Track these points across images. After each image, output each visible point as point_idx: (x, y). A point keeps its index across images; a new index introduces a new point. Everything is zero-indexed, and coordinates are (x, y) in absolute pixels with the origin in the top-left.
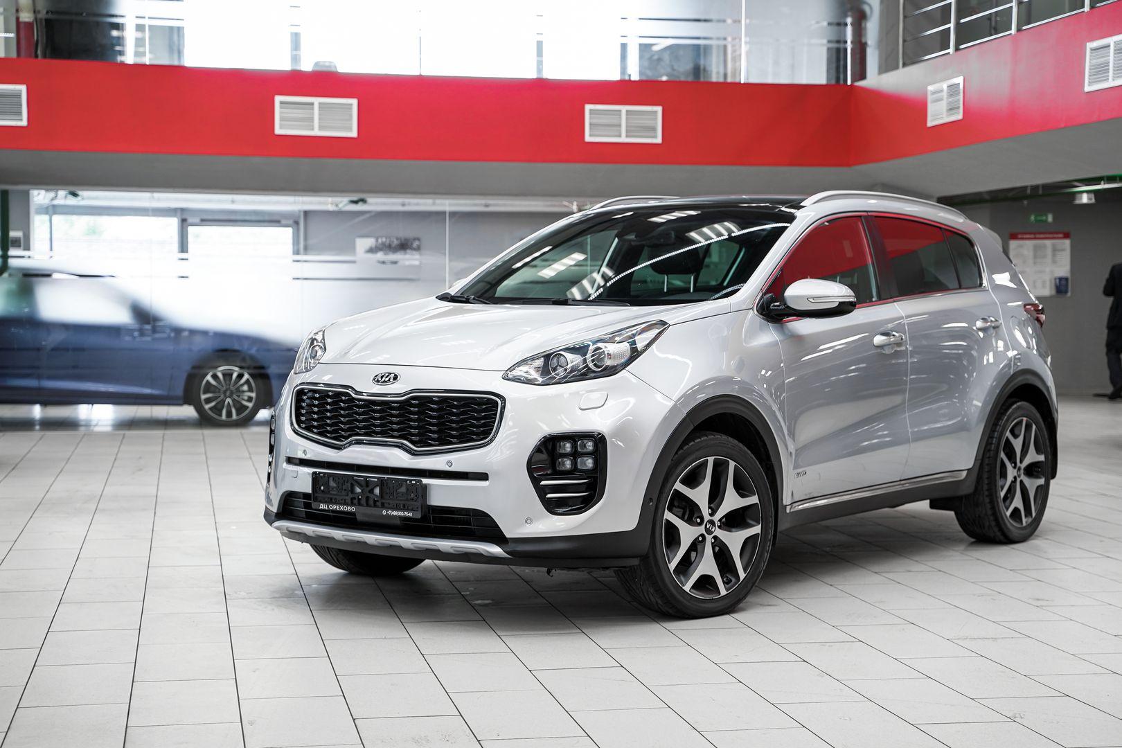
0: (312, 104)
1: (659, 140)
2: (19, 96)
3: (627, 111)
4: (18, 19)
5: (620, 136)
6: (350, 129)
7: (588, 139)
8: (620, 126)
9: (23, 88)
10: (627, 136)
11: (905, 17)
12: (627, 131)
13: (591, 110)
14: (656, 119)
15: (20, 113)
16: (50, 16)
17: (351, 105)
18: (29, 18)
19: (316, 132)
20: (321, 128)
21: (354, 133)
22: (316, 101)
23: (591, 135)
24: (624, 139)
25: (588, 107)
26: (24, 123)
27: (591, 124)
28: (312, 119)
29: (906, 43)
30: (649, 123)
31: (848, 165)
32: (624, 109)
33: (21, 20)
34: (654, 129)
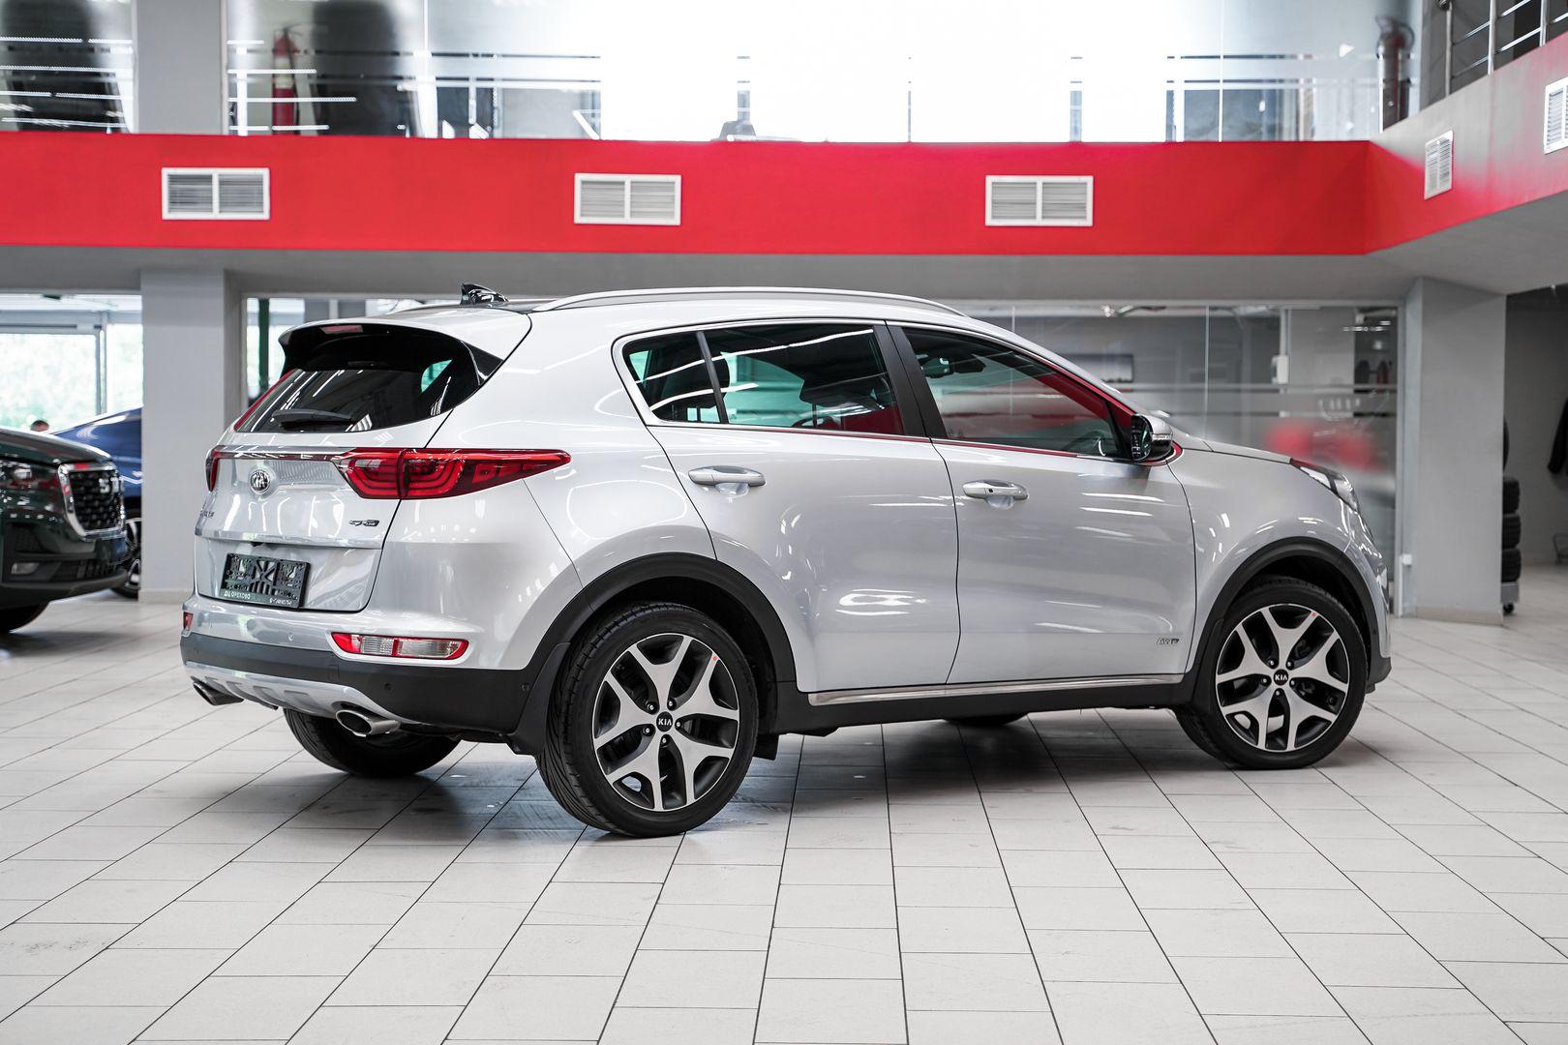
0: (623, 183)
1: (1088, 222)
2: (260, 182)
3: (1044, 184)
4: (274, 85)
5: (1034, 217)
6: (672, 214)
7: (989, 221)
8: (1035, 203)
9: (264, 173)
10: (1043, 217)
11: (1453, 44)
12: (1044, 210)
13: (993, 183)
14: (1085, 194)
15: (261, 204)
16: (322, 82)
17: (673, 183)
18: (286, 84)
19: (627, 219)
20: (632, 214)
21: (676, 221)
22: (628, 179)
23: (994, 217)
24: (1039, 222)
25: (990, 180)
26: (265, 215)
27: (994, 202)
28: (622, 203)
29: (1454, 80)
30: (1077, 199)
31: (1362, 252)
32: (1040, 180)
33: (277, 86)
34: (1083, 207)
